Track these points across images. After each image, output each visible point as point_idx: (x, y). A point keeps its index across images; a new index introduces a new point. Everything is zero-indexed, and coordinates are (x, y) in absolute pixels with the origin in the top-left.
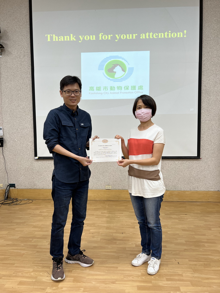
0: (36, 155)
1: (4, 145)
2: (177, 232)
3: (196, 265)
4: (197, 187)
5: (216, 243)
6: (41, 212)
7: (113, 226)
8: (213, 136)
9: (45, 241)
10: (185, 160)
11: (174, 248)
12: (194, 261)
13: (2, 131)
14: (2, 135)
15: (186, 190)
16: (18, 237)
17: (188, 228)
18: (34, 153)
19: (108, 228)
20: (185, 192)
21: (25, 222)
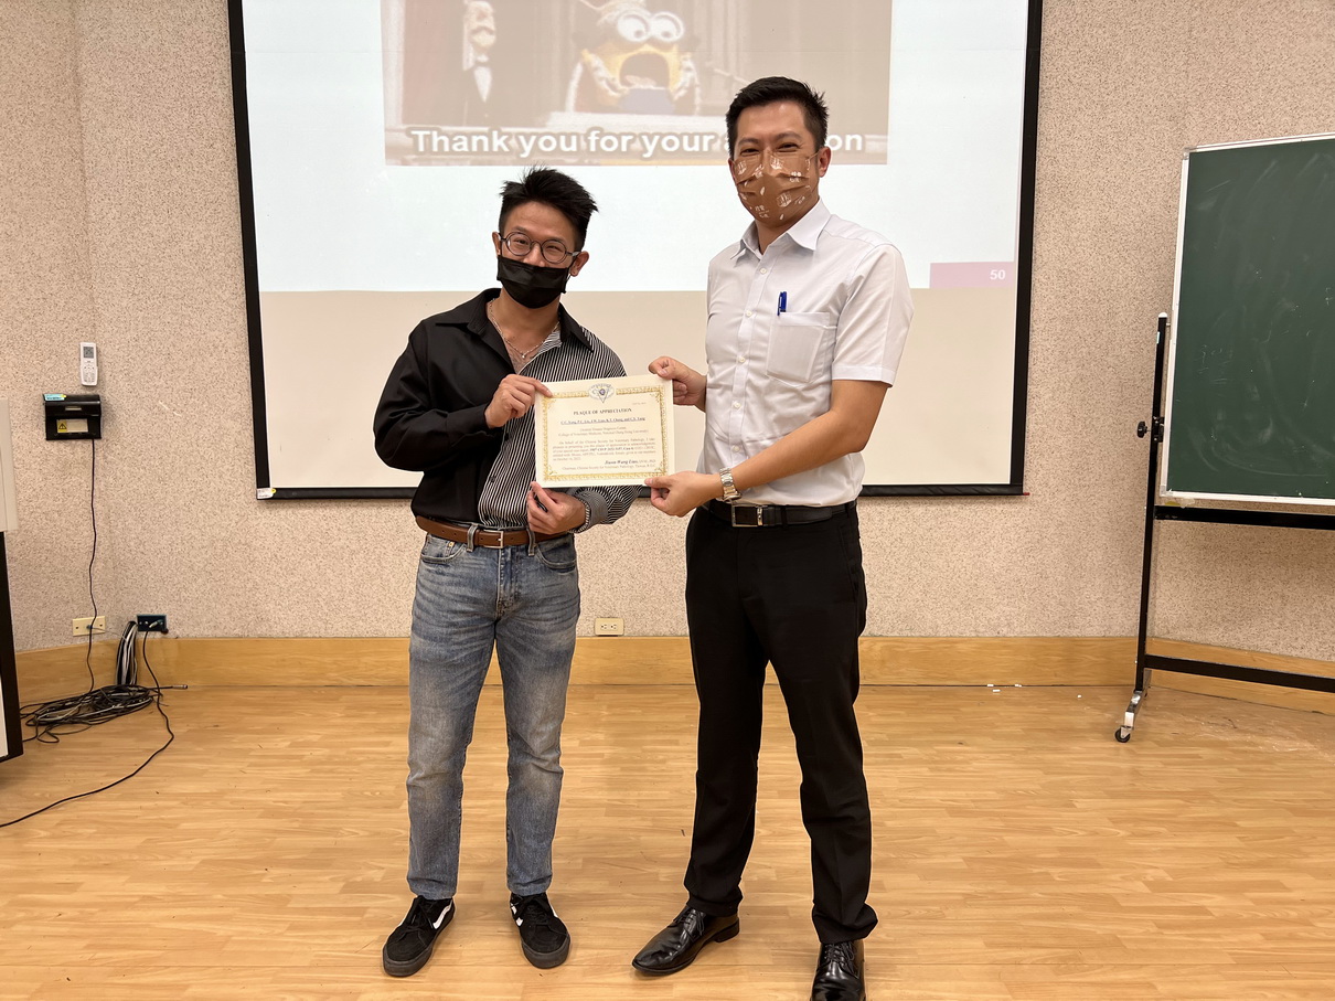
0: (263, 479)
1: (106, 429)
2: (928, 822)
3: (1017, 963)
4: (1006, 623)
5: (1098, 865)
6: (294, 745)
7: (639, 801)
8: (1082, 389)
9: (327, 878)
10: (956, 500)
11: (919, 891)
12: (1009, 946)
13: (95, 365)
14: (95, 383)
15: (957, 634)
16: (196, 863)
17: (973, 801)
18: (252, 468)
19: (614, 810)
20: (956, 643)
21: (221, 794)
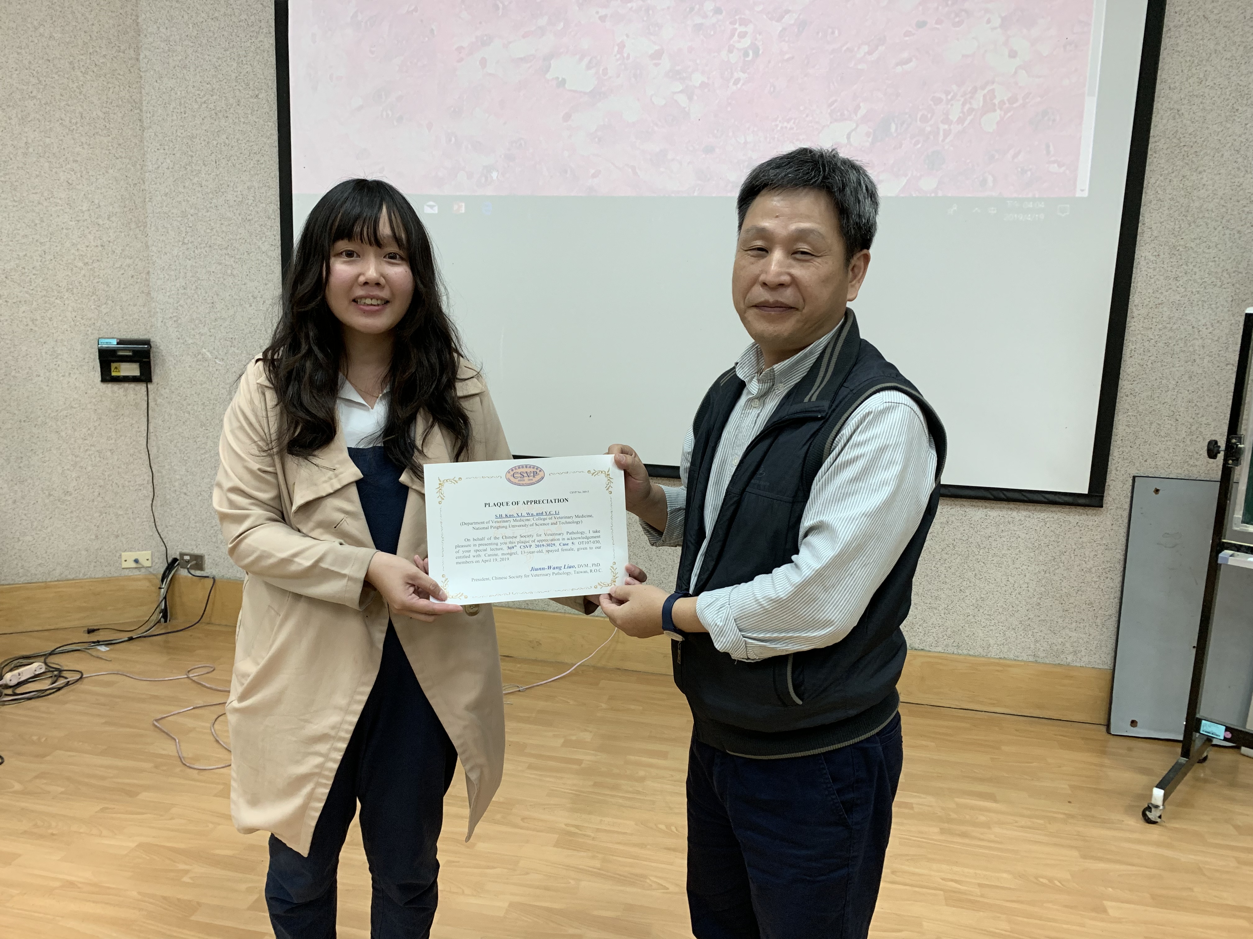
1: (157, 373)
4: (1071, 650)
8: (1191, 389)
10: (1022, 506)
15: (1012, 656)
